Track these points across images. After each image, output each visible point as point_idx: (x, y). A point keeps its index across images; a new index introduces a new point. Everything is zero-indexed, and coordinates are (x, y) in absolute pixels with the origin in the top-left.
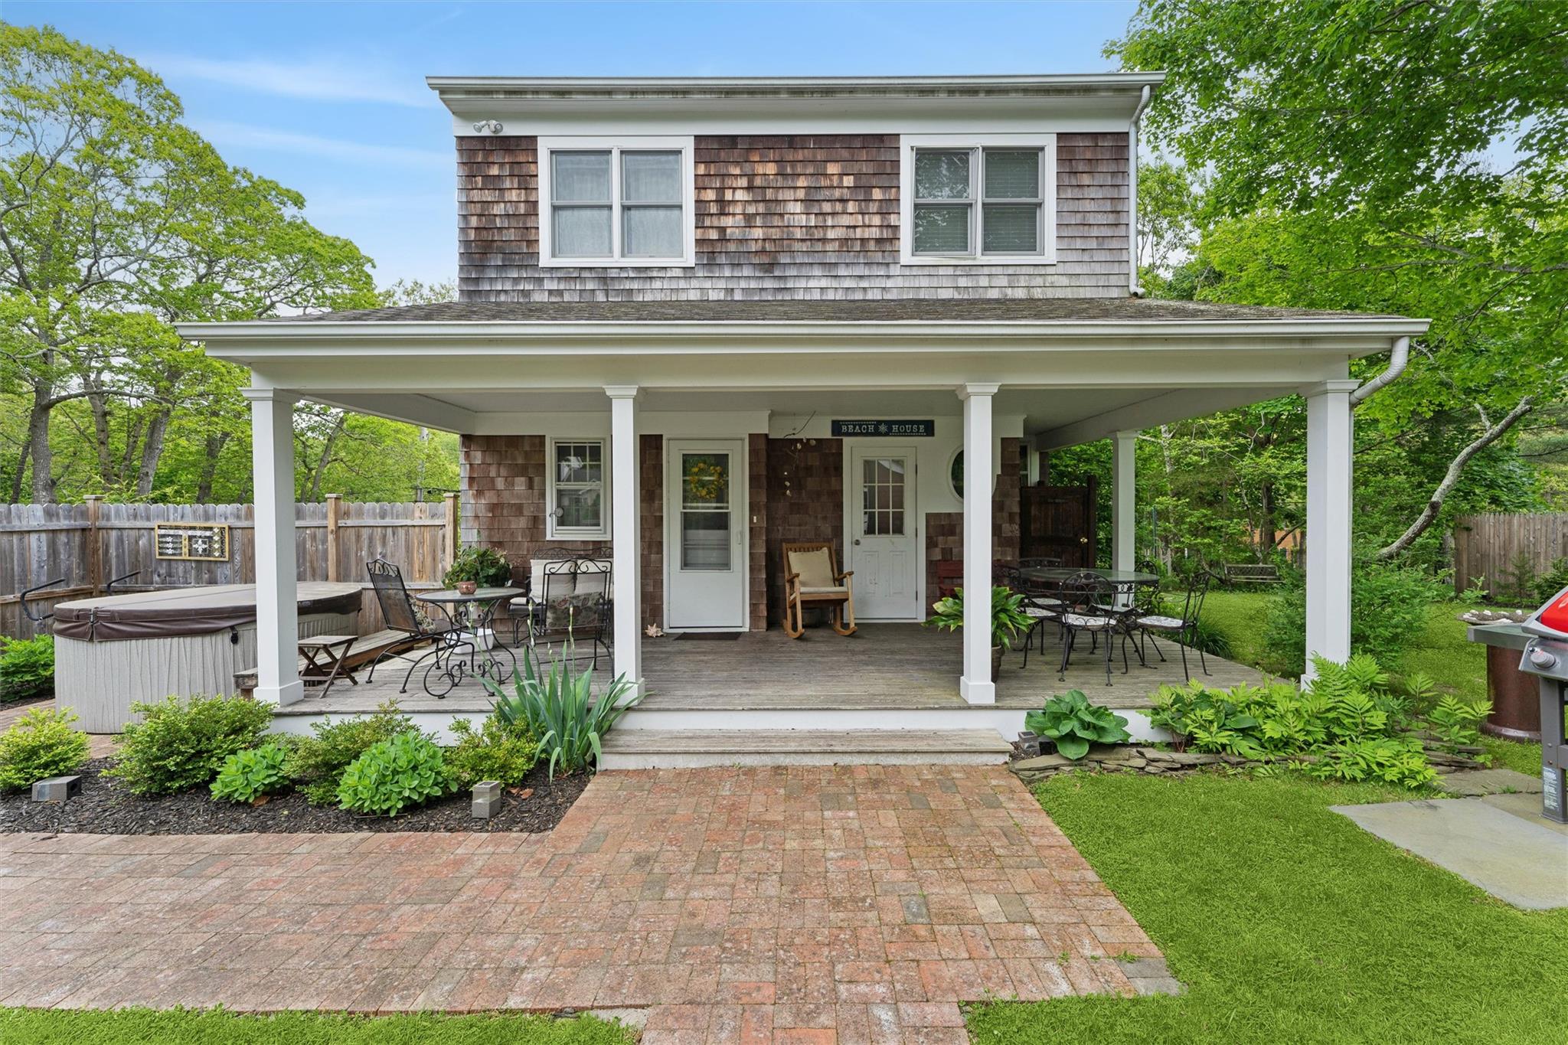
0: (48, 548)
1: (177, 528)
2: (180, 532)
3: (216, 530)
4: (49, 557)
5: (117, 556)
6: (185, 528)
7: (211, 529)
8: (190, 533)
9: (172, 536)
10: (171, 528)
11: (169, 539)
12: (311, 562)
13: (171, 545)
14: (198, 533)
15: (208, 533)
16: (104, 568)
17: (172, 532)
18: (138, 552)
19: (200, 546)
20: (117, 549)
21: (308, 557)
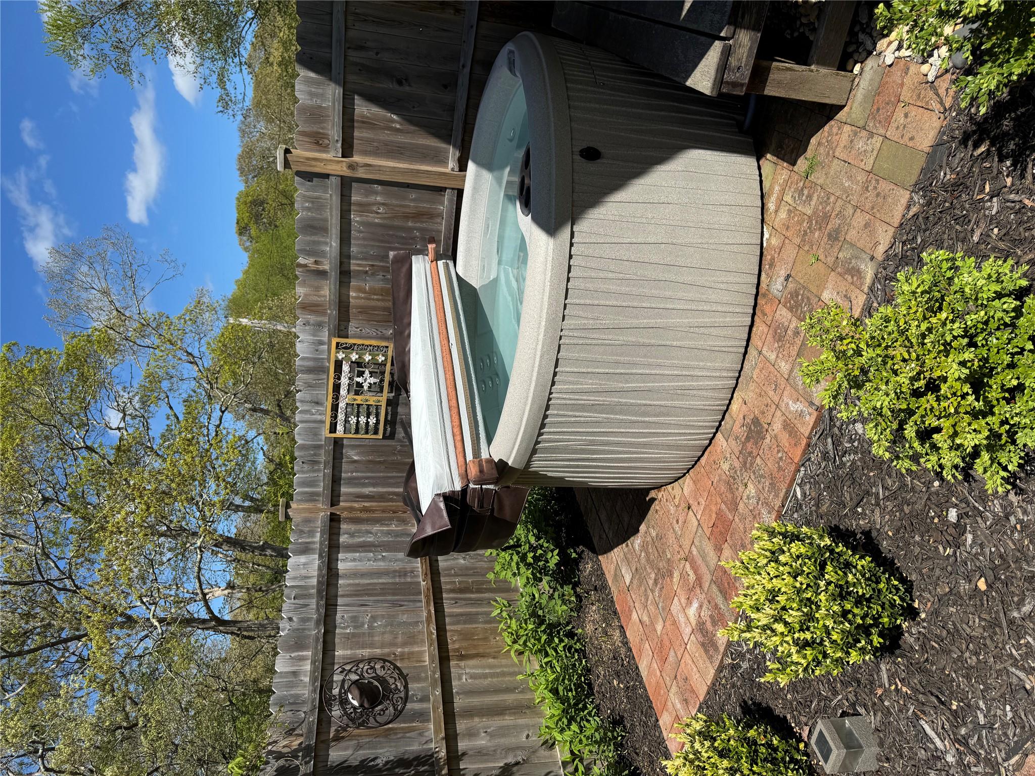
0: (359, 552)
1: (335, 408)
2: (342, 405)
3: (341, 356)
4: (371, 551)
5: (374, 485)
6: (336, 398)
7: (338, 365)
8: (343, 392)
9: (347, 416)
10: (334, 417)
11: (353, 420)
12: (407, 217)
13: (363, 420)
14: (344, 381)
15: (346, 368)
16: (392, 500)
17: (341, 417)
18: (370, 461)
19: (368, 380)
20: (364, 485)
21: (396, 223)
